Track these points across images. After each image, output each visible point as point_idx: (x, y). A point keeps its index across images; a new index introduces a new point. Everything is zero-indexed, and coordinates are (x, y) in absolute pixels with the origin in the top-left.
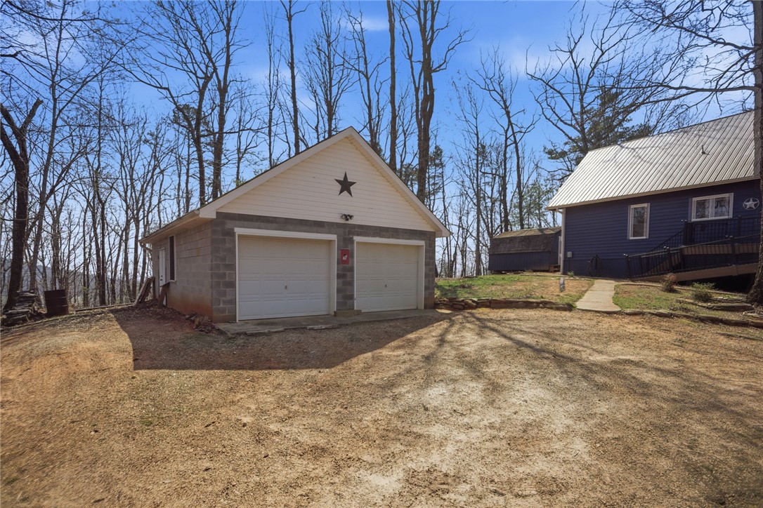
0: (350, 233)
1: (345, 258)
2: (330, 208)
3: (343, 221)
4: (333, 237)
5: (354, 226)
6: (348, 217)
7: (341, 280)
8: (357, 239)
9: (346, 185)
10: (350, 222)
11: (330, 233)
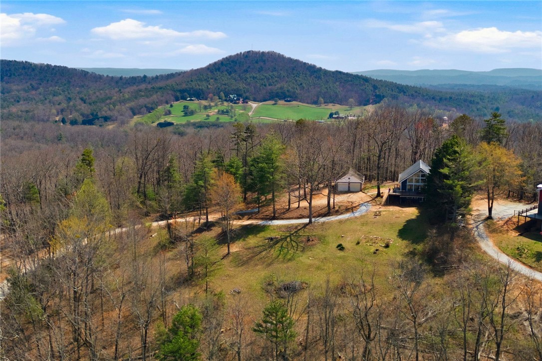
9: (349, 179)
11: (347, 183)
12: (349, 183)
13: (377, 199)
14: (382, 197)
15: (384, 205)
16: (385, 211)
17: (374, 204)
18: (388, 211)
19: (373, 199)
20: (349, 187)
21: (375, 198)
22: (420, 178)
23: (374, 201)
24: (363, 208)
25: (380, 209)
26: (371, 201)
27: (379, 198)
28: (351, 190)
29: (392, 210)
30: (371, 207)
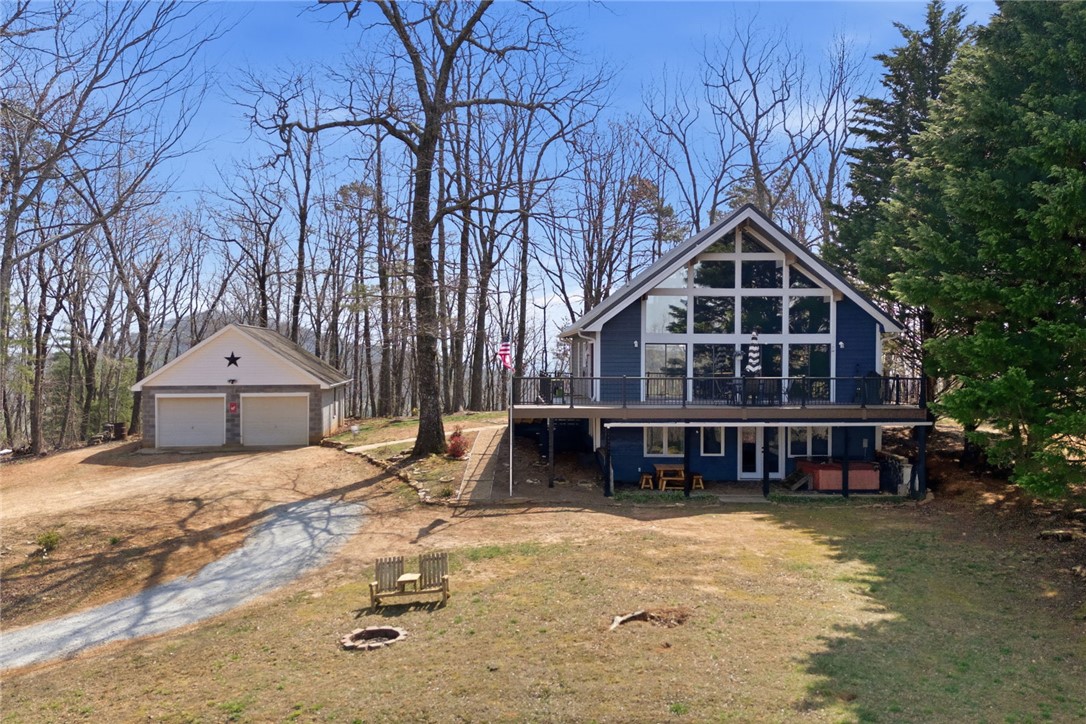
0: (237, 391)
1: (233, 409)
2: (222, 375)
3: (230, 384)
4: (224, 395)
5: (241, 386)
6: (233, 381)
7: (230, 424)
8: (242, 395)
9: (233, 360)
10: (235, 384)
11: (221, 392)
12: (234, 391)
13: (413, 472)
14: (456, 454)
15: (475, 506)
16: (493, 553)
17: (387, 504)
18: (525, 551)
19: (389, 473)
20: (233, 419)
21: (404, 463)
22: (738, 292)
23: (392, 483)
24: (289, 537)
25: (439, 542)
26: (368, 483)
27: (433, 464)
28: (247, 438)
29: (553, 539)
30: (354, 526)
